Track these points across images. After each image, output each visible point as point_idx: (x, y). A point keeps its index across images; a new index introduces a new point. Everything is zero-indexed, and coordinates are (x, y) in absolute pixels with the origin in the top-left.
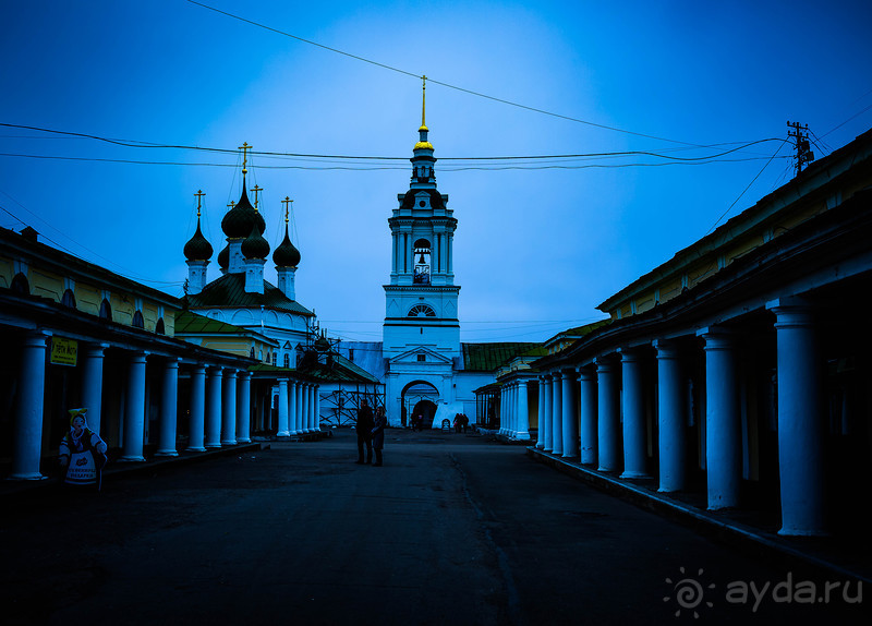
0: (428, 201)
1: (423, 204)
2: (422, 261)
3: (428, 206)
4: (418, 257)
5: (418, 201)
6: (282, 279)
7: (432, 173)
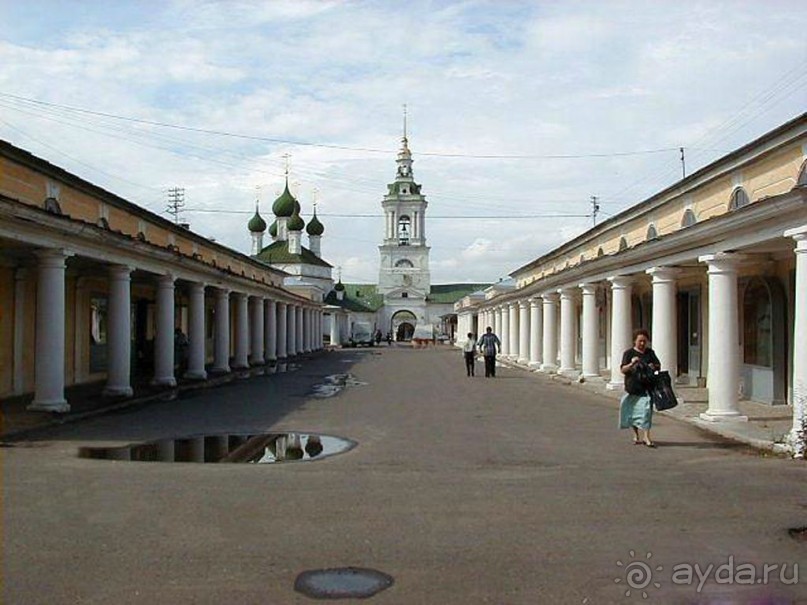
0: (408, 190)
1: (405, 191)
2: (404, 229)
3: (408, 193)
4: (401, 227)
5: (401, 190)
6: (312, 244)
7: (410, 170)
